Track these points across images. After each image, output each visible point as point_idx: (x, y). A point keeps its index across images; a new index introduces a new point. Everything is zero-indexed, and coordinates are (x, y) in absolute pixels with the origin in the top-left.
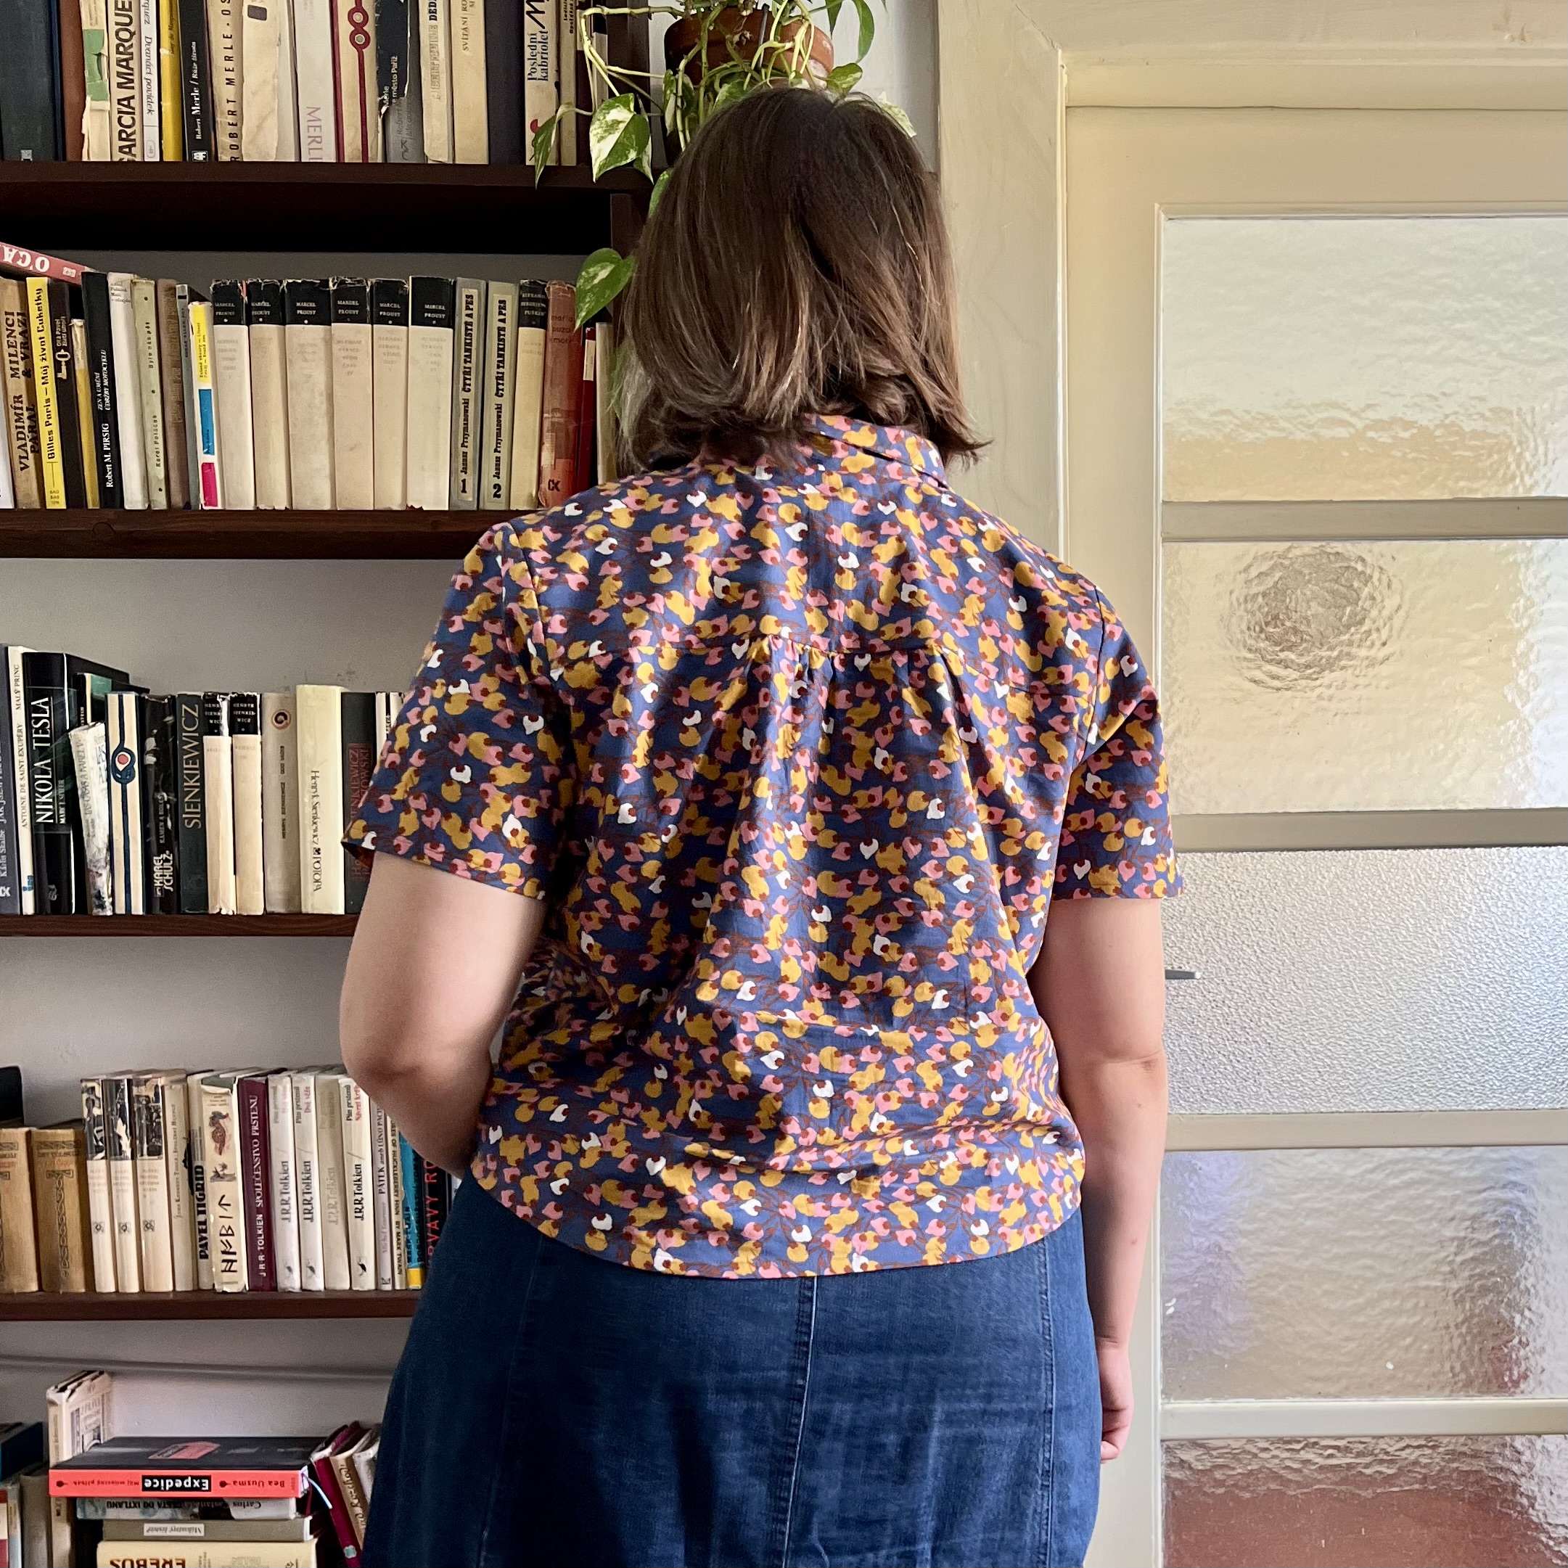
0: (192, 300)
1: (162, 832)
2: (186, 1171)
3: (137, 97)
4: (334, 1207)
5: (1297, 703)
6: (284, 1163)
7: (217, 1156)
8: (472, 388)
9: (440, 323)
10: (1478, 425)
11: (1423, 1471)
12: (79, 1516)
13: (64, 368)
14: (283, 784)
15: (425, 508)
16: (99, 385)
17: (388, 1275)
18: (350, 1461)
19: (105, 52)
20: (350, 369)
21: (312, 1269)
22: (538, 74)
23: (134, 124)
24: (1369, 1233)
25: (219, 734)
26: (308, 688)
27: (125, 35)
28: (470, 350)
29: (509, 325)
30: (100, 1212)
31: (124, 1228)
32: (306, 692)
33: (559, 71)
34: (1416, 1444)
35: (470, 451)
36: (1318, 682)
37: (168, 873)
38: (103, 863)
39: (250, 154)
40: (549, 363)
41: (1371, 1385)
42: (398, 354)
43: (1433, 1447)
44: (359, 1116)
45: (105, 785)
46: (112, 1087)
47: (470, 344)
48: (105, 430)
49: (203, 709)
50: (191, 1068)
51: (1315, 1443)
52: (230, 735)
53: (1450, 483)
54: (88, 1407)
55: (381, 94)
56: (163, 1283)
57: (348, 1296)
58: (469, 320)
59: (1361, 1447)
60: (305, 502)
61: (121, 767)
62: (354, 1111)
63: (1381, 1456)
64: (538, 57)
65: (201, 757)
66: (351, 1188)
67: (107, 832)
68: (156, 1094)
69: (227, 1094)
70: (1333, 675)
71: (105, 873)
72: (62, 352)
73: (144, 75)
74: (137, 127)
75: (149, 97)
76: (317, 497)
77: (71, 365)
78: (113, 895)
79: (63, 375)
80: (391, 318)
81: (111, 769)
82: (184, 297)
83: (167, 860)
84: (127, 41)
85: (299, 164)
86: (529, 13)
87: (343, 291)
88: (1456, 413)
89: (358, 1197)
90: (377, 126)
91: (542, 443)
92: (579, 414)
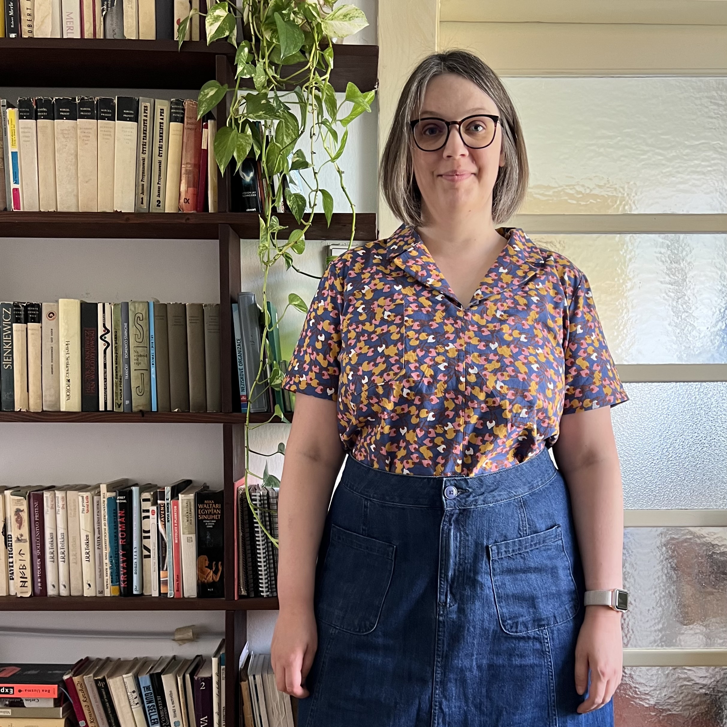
0: (8, 107)
2: (3, 537)
6: (51, 534)
7: (18, 530)
8: (147, 152)
9: (131, 120)
14: (52, 347)
15: (122, 212)
17: (101, 589)
18: (81, 680)
20: (86, 142)
21: (64, 586)
25: (20, 322)
26: (64, 301)
28: (145, 134)
29: (165, 122)
35: (145, 184)
39: (37, 35)
40: (185, 140)
42: (110, 135)
44: (88, 511)
47: (146, 131)
49: (13, 311)
50: (8, 486)
52: (26, 323)
55: (103, 5)
57: (81, 599)
58: (145, 118)
60: (63, 209)
62: (85, 509)
65: (12, 334)
66: (84, 546)
69: (22, 500)
76: (70, 206)
80: (107, 117)
82: (4, 106)
85: (62, 39)
87: (83, 103)
89: (87, 551)
90: (101, 21)
91: (181, 180)
92: (199, 165)
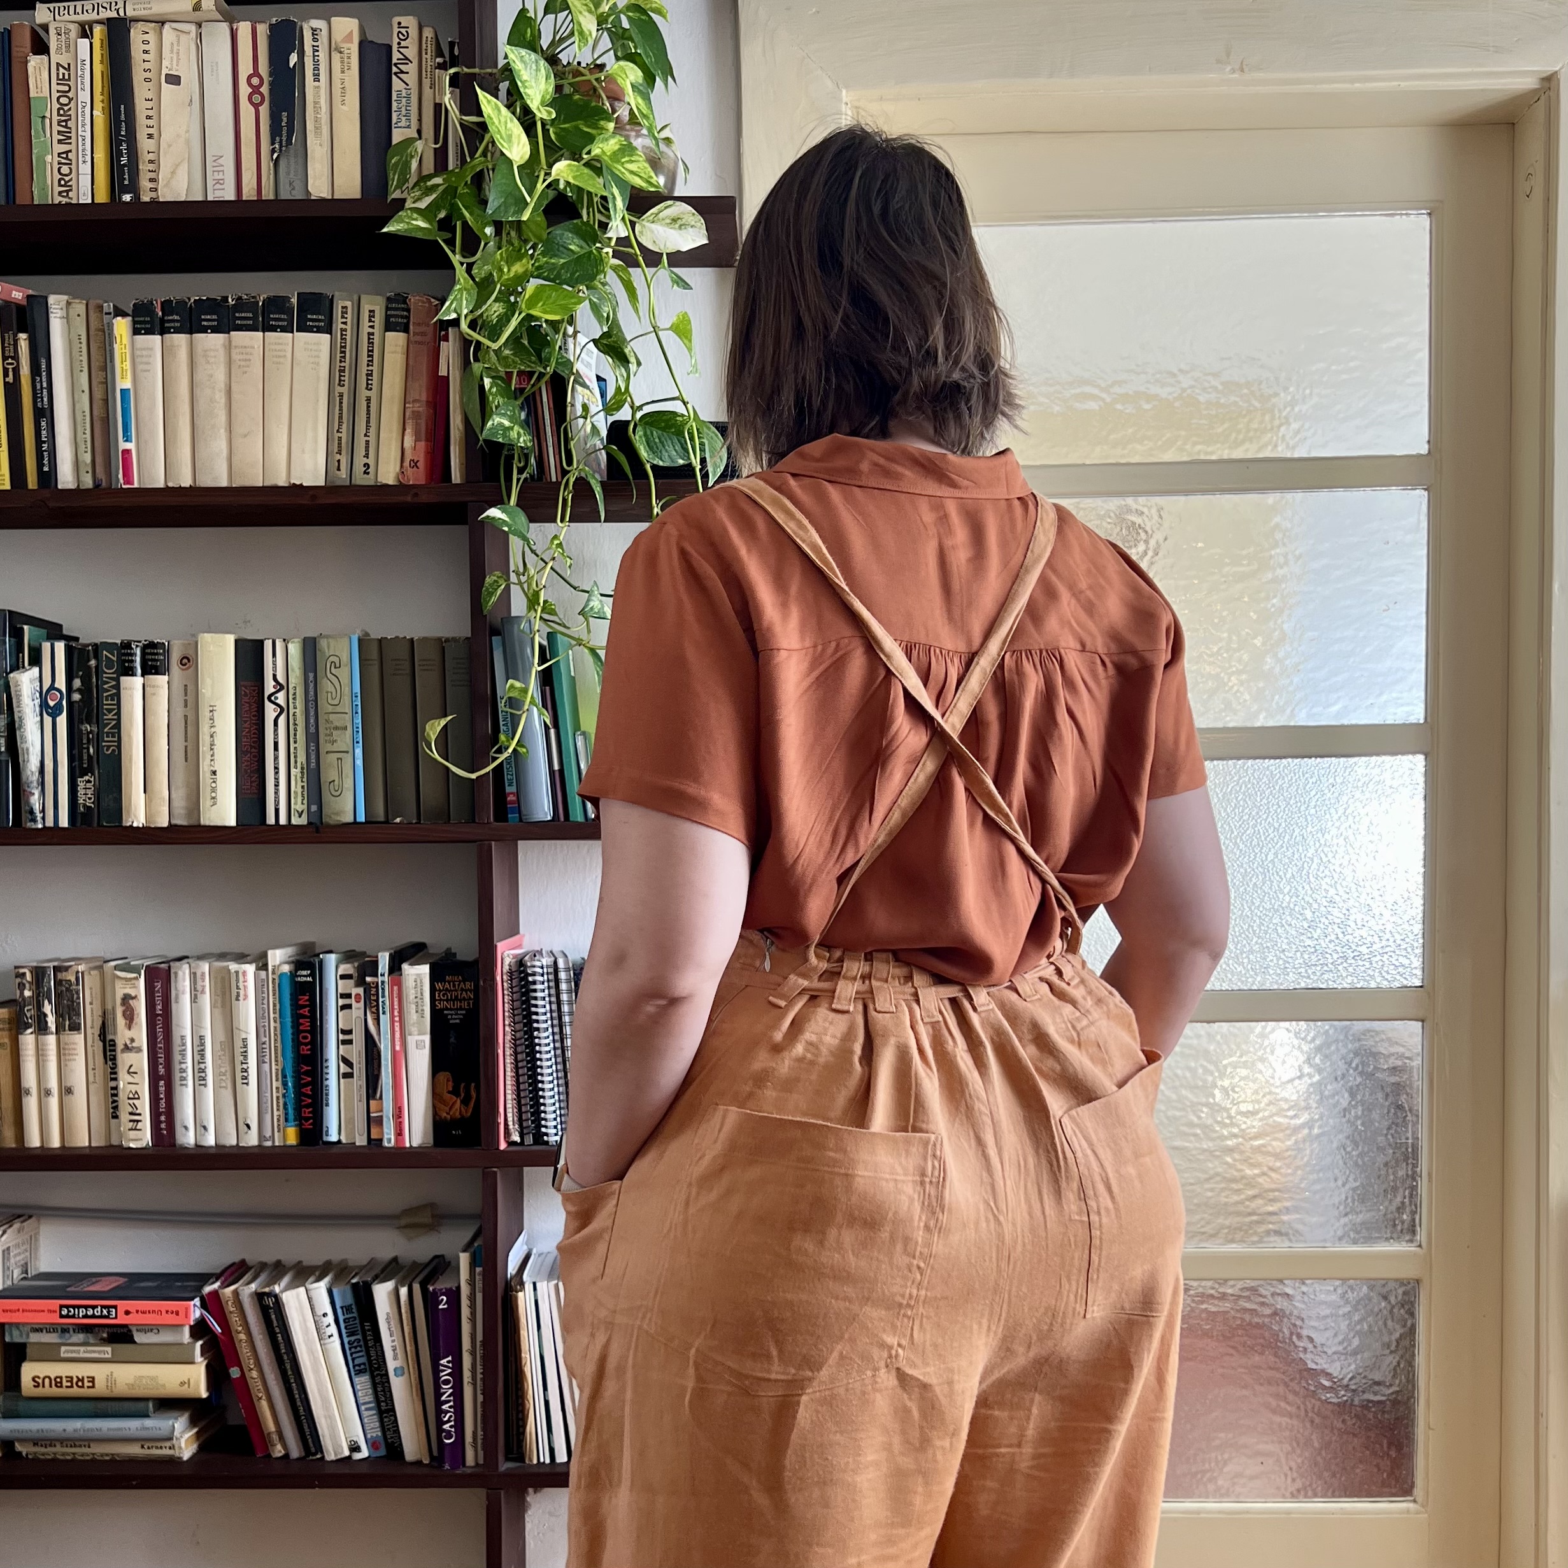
0: (116, 315)
1: (85, 757)
2: (101, 1044)
3: (74, 151)
4: (224, 1075)
6: (183, 1037)
7: (127, 1032)
8: (346, 383)
9: (319, 330)
10: (1213, 397)
12: (7, 1339)
13: (11, 374)
14: (186, 716)
15: (305, 484)
16: (39, 387)
17: (268, 1134)
18: (236, 1293)
19: (48, 115)
20: (245, 369)
21: (205, 1128)
22: (403, 123)
23: (71, 172)
25: (134, 675)
26: (207, 637)
27: (64, 100)
28: (344, 352)
29: (376, 331)
30: (30, 1078)
31: (48, 1093)
32: (207, 640)
33: (420, 120)
35: (344, 435)
37: (89, 792)
38: (35, 784)
39: (165, 195)
40: (411, 363)
42: (285, 356)
44: (246, 997)
45: (39, 719)
46: (39, 973)
47: (345, 347)
48: (43, 424)
49: (120, 655)
50: (108, 956)
52: (143, 675)
53: (1188, 447)
54: (17, 1246)
55: (273, 143)
56: (81, 1140)
57: (235, 1151)
58: (344, 326)
60: (206, 482)
61: (52, 703)
62: (242, 993)
64: (403, 109)
65: (118, 695)
66: (239, 1058)
67: (39, 758)
68: (77, 979)
69: (136, 978)
71: (37, 793)
72: (10, 361)
73: (80, 133)
74: (73, 175)
75: (83, 150)
76: (218, 477)
77: (16, 371)
78: (43, 811)
79: (10, 379)
80: (279, 326)
81: (44, 705)
82: (110, 313)
83: (89, 781)
84: (66, 105)
85: (205, 203)
86: (396, 74)
87: (240, 305)
88: (1191, 387)
89: (245, 1066)
90: (269, 169)
91: (404, 429)
92: (436, 404)
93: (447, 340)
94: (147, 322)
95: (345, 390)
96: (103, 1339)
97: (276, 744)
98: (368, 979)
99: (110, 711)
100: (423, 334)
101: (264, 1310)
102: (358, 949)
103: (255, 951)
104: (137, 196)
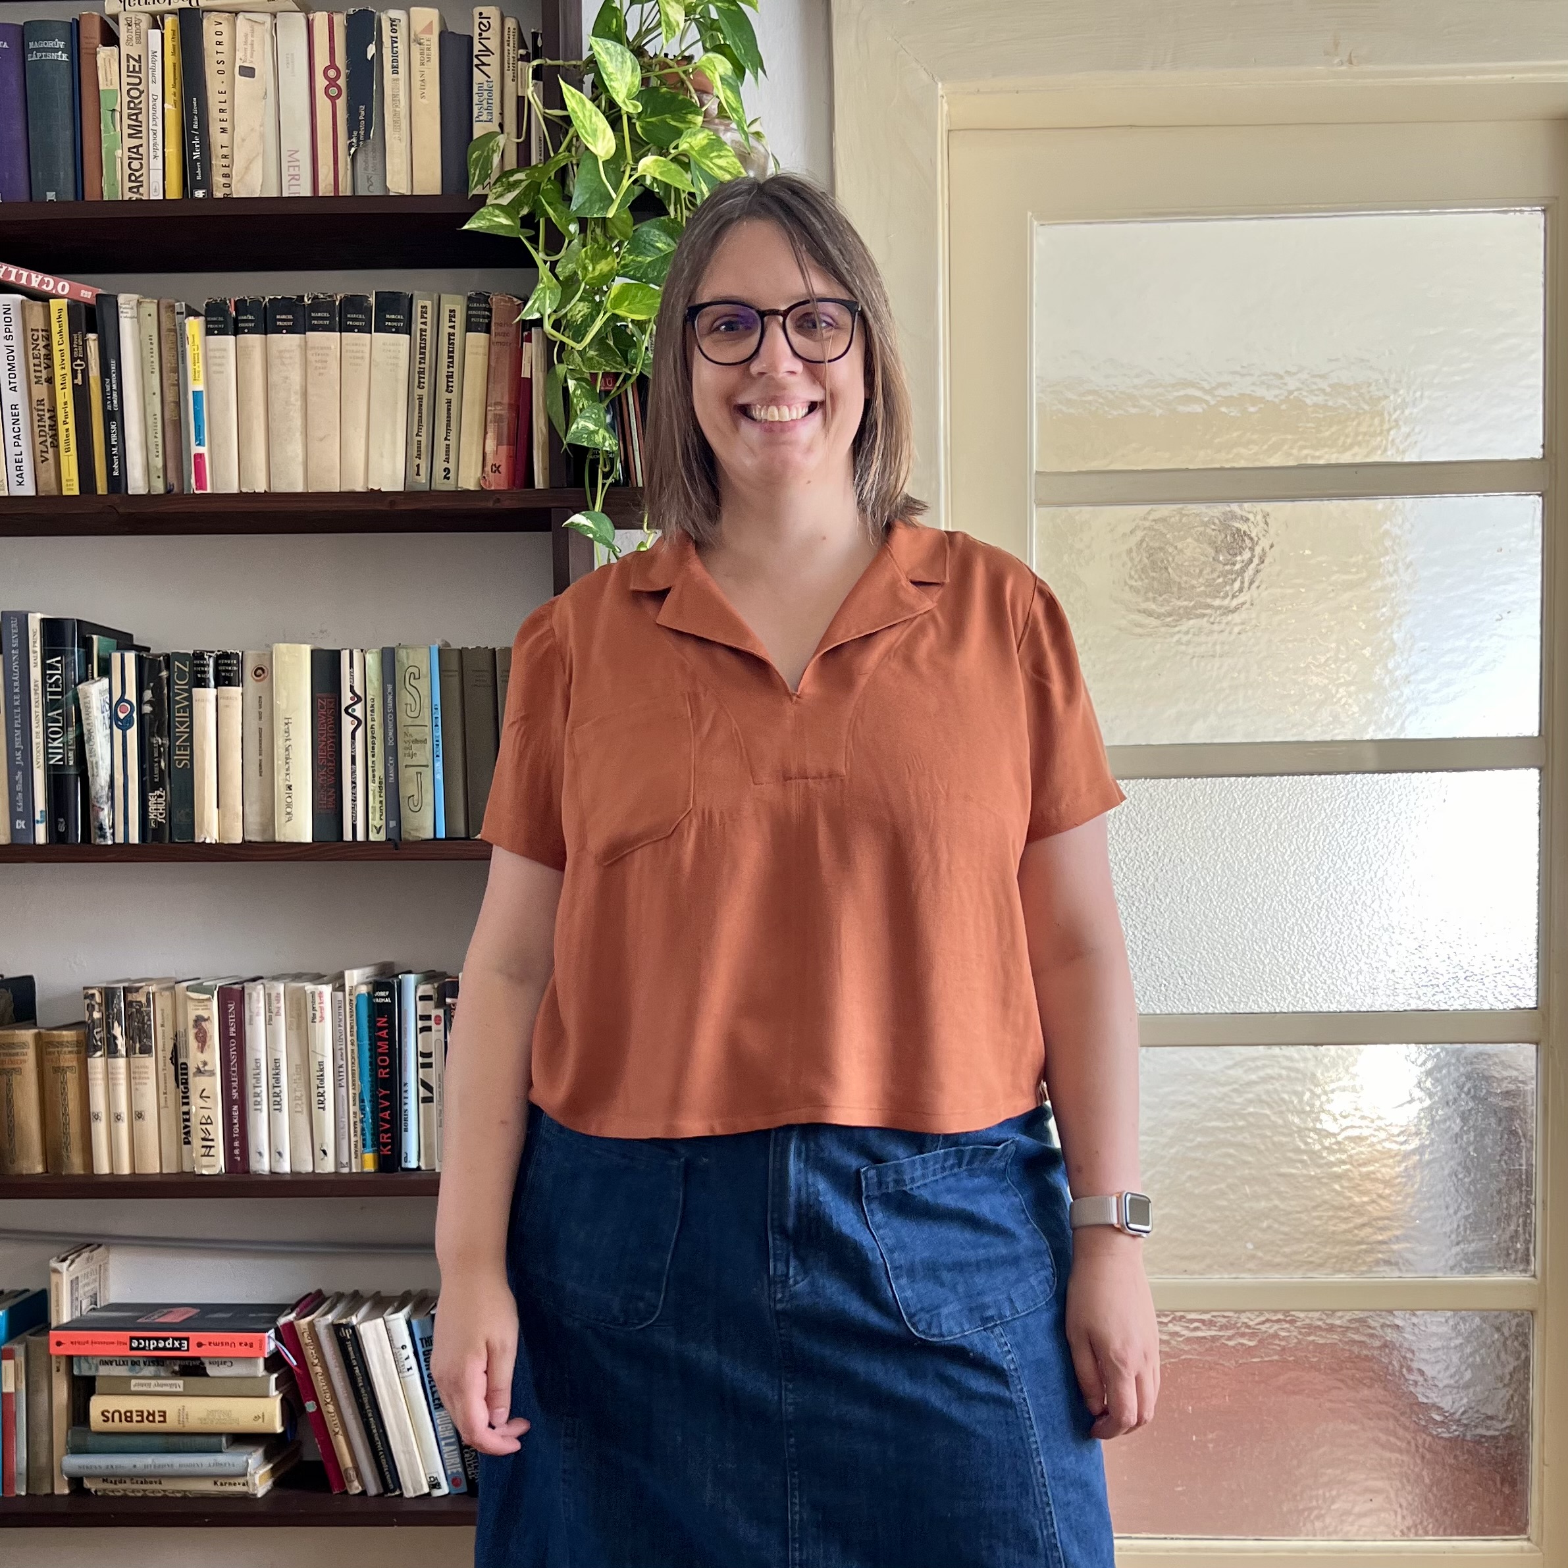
0: (188, 315)
1: (156, 771)
2: (173, 1067)
3: (145, 145)
4: (300, 1099)
5: (1158, 647)
6: (257, 1061)
7: (199, 1054)
8: (426, 385)
9: (398, 331)
10: (1320, 399)
11: (1283, 1343)
12: (76, 1373)
13: (80, 376)
14: (260, 729)
15: (383, 490)
16: (108, 389)
17: (345, 1160)
18: (312, 1325)
19: (118, 108)
20: (322, 371)
21: (280, 1154)
22: (484, 117)
23: (141, 168)
24: (1230, 1124)
25: (206, 686)
26: (282, 647)
27: (134, 93)
28: (424, 353)
29: (458, 332)
30: (98, 1103)
31: (118, 1118)
32: (281, 648)
33: (502, 114)
34: (1275, 1318)
35: (423, 439)
36: (1177, 629)
37: (161, 807)
38: (105, 799)
39: (239, 192)
40: (493, 364)
41: (1232, 1264)
42: (362, 358)
43: (1292, 1322)
44: (322, 1018)
45: (108, 731)
46: (109, 994)
47: (424, 348)
48: (113, 427)
49: (192, 666)
50: (180, 977)
51: (1182, 1317)
52: (216, 687)
53: (1295, 451)
54: (86, 1276)
55: (350, 137)
56: (152, 1166)
57: (311, 1178)
58: (423, 327)
59: (1224, 1320)
60: (281, 487)
61: (122, 716)
62: (318, 1014)
63: (1243, 1329)
64: (485, 102)
65: (190, 707)
66: (315, 1082)
67: (109, 772)
68: (148, 1000)
69: (209, 1000)
70: (1191, 622)
71: (106, 808)
72: (79, 362)
73: (151, 127)
74: (144, 171)
75: (154, 145)
76: (293, 482)
77: (85, 373)
78: (113, 826)
79: (79, 381)
80: (356, 327)
81: (114, 718)
82: (182, 313)
83: (160, 796)
84: (137, 98)
85: (280, 199)
86: (477, 66)
87: (317, 304)
88: (1298, 389)
89: (321, 1090)
90: (347, 164)
91: (486, 433)
92: (518, 407)
93: (530, 341)
94: (220, 323)
95: (424, 392)
96: (174, 1372)
97: (353, 758)
98: (448, 1000)
99: (182, 723)
100: (505, 334)
101: (341, 1343)
102: (438, 969)
103: (332, 971)
104: (210, 192)
